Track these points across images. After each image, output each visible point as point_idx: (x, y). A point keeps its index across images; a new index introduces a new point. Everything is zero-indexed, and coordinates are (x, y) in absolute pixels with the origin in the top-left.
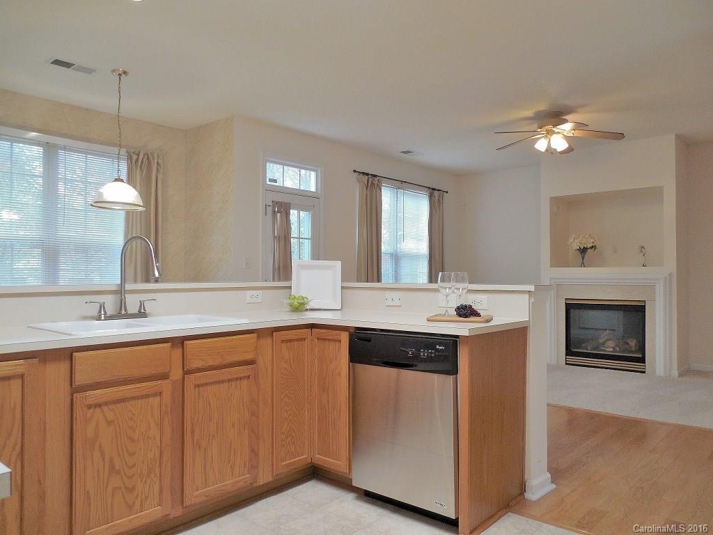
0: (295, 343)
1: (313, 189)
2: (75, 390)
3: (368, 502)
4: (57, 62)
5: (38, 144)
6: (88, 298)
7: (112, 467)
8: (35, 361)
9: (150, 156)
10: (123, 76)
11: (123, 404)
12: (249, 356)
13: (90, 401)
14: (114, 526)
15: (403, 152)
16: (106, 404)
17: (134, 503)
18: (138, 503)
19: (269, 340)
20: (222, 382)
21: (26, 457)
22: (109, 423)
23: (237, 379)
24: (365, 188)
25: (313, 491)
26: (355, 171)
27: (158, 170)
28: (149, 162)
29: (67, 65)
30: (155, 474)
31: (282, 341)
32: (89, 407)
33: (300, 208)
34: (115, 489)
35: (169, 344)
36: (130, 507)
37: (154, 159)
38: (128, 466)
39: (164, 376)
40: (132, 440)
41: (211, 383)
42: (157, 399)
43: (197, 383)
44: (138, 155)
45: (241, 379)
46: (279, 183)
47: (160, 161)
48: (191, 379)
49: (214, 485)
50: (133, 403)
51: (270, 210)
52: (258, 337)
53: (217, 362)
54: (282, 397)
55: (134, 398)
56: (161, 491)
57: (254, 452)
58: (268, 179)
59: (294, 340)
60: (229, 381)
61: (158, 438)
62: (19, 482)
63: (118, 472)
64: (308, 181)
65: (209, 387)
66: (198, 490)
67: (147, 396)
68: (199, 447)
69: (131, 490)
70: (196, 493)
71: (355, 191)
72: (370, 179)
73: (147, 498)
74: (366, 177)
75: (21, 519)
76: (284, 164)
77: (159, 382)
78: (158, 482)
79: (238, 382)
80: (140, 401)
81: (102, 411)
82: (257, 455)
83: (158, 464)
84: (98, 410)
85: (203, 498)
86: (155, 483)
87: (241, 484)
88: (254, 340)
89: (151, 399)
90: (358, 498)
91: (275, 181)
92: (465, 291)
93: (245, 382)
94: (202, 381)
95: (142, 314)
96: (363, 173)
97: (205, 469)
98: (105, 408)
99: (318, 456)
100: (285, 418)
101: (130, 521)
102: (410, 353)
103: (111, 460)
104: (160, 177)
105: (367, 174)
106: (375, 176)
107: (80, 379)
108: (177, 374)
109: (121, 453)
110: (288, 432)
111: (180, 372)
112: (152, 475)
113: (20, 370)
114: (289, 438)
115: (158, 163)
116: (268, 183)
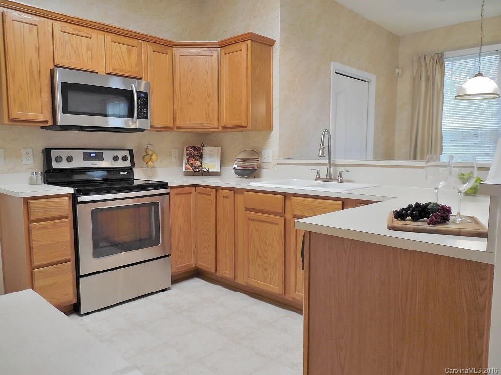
14: (258, 282)
16: (256, 220)
22: (257, 230)
32: (250, 219)
34: (259, 265)
36: (266, 279)
38: (264, 257)
40: (266, 244)
42: (277, 226)
50: (267, 224)
67: (273, 223)
69: (266, 270)
73: (273, 279)
77: (278, 217)
78: (278, 274)
80: (269, 224)
81: (255, 224)
84: (253, 222)
89: (274, 225)
98: (255, 222)
101: (265, 285)
103: (258, 249)
109: (261, 248)
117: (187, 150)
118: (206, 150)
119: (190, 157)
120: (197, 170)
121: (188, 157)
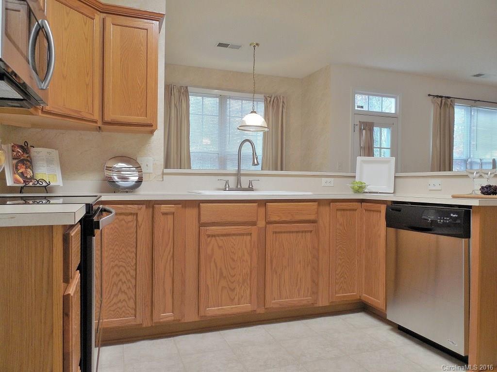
0: (348, 212)
1: (393, 111)
2: (202, 225)
3: (400, 334)
4: (220, 45)
5: (215, 96)
6: (220, 178)
7: (221, 274)
8: (180, 206)
9: (279, 98)
10: (256, 46)
11: (228, 237)
12: (312, 217)
13: (209, 233)
14: (222, 309)
15: (475, 76)
16: (218, 235)
17: (234, 298)
18: (236, 300)
19: (327, 208)
20: (293, 232)
21: (175, 259)
22: (220, 247)
23: (302, 232)
24: (439, 108)
25: (360, 319)
26: (429, 95)
27: (283, 106)
28: (278, 102)
29: (226, 45)
30: (247, 284)
31: (337, 210)
32: (209, 236)
33: (382, 126)
34: (223, 287)
35: (256, 204)
36: (232, 300)
37: (280, 100)
38: (231, 276)
39: (254, 224)
40: (234, 260)
41: (284, 232)
42: (249, 237)
43: (274, 230)
44: (271, 98)
45: (305, 232)
46: (365, 109)
47: (285, 101)
48: (271, 227)
49: (285, 299)
50: (234, 237)
51: (357, 128)
52: (319, 205)
53: (288, 219)
54: (337, 249)
55: (234, 235)
56: (251, 295)
57: (315, 283)
58: (356, 107)
59: (347, 210)
60: (297, 232)
61: (249, 261)
62: (172, 272)
63: (225, 278)
64: (389, 105)
65: (283, 235)
66: (274, 300)
67: (242, 235)
68: (276, 272)
69: (233, 290)
70: (273, 301)
71: (430, 112)
72: (443, 101)
73: (242, 297)
74: (440, 99)
75: (173, 292)
76: (369, 95)
77: (250, 227)
78: (249, 289)
79: (304, 234)
80: (238, 237)
81: (216, 240)
82: (317, 285)
83: (249, 278)
84: (214, 238)
85: (277, 306)
86: (247, 289)
87: (305, 302)
88: (316, 207)
89: (245, 237)
90: (392, 330)
91: (362, 107)
92: (493, 175)
93: (308, 235)
94: (277, 230)
95: (250, 189)
96: (437, 96)
97: (280, 286)
98: (217, 238)
99: (364, 295)
100: (339, 264)
101: (232, 308)
102: (430, 220)
103: (221, 269)
104: (285, 110)
105: (441, 97)
106: (448, 98)
107: (204, 219)
108: (261, 223)
109: (227, 267)
110: (342, 274)
111: (264, 223)
112: (245, 284)
113: (173, 210)
114: (342, 279)
115: (283, 102)
116: (356, 108)
117: (13, 151)
118: (39, 153)
119: (17, 163)
120: (31, 184)
121: (15, 161)
